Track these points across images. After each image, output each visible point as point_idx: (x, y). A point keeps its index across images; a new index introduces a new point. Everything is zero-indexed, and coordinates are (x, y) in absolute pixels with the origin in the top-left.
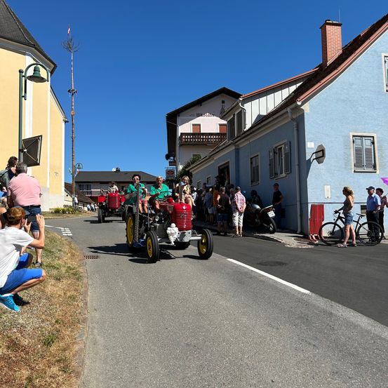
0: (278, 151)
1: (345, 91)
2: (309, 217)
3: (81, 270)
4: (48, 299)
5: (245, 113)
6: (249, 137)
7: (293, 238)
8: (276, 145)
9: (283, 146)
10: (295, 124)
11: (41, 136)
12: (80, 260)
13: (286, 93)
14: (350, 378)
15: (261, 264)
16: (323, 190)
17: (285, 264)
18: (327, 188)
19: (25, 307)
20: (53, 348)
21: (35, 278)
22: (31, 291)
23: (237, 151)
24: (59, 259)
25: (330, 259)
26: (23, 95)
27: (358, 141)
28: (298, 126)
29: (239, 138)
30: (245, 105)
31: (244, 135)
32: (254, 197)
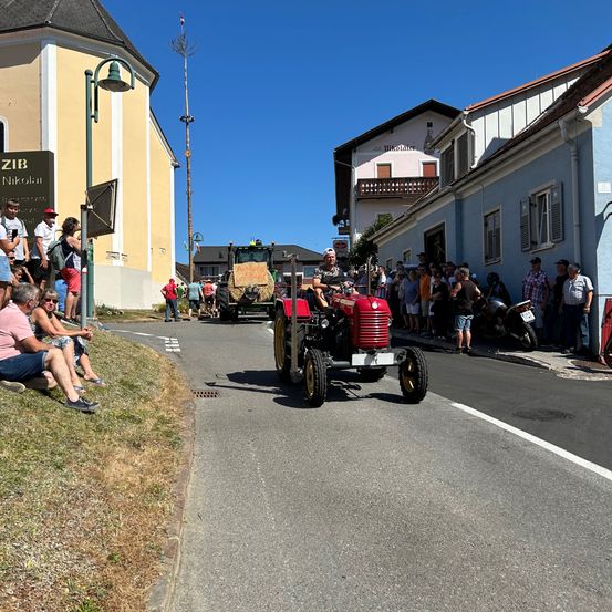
0: (537, 202)
3: (182, 423)
5: (473, 138)
6: (481, 178)
7: (569, 361)
8: (534, 191)
9: (548, 192)
10: (573, 149)
11: (116, 181)
12: (184, 402)
13: (548, 98)
15: (519, 415)
23: (459, 204)
24: (146, 399)
28: (578, 155)
29: (463, 182)
30: (473, 123)
31: (472, 176)
32: (494, 285)
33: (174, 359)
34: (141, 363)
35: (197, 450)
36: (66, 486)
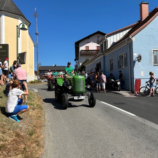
0: (121, 57)
1: (150, 32)
2: (135, 84)
3: (42, 106)
4: (30, 117)
5: (107, 41)
6: (109, 51)
7: (128, 93)
8: (121, 55)
9: (124, 55)
10: (129, 45)
11: (26, 52)
13: (125, 33)
14: (153, 151)
15: (114, 104)
16: (140, 73)
17: (125, 104)
18: (142, 72)
19: (21, 120)
20: (33, 137)
21: (25, 109)
22: (23, 114)
23: (104, 57)
24: (34, 101)
25: (144, 102)
26: (18, 35)
27: (155, 53)
28: (130, 47)
30: (108, 38)
31: (107, 51)
33: (37, 93)
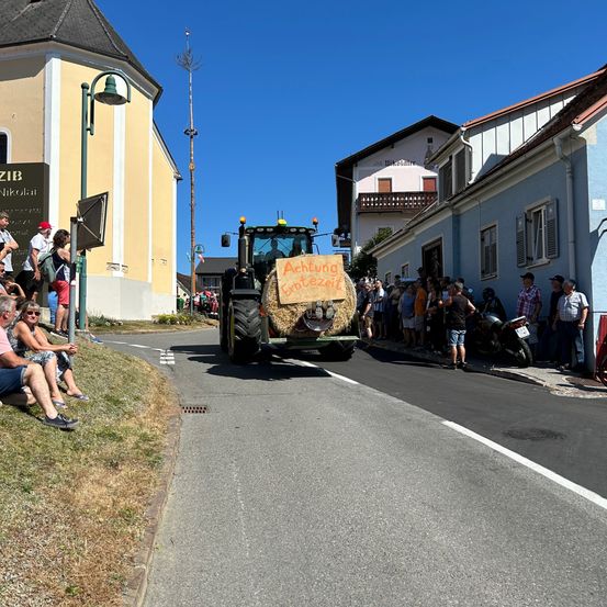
0: (533, 218)
2: (596, 338)
3: (165, 441)
5: (470, 154)
6: (477, 195)
8: (531, 207)
9: (544, 208)
10: (568, 166)
12: (171, 417)
13: (545, 115)
15: (510, 434)
23: (457, 219)
24: (130, 416)
26: (89, 126)
28: (573, 172)
29: (461, 196)
30: (471, 139)
31: (468, 192)
32: (489, 300)
33: (166, 372)
34: (130, 378)
35: (178, 469)
36: (31, 510)
